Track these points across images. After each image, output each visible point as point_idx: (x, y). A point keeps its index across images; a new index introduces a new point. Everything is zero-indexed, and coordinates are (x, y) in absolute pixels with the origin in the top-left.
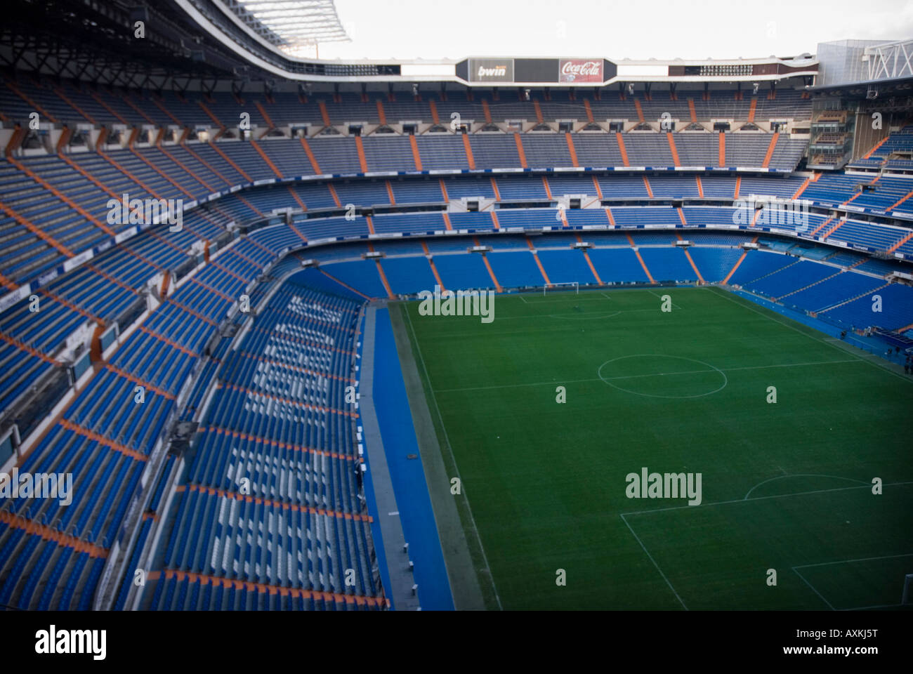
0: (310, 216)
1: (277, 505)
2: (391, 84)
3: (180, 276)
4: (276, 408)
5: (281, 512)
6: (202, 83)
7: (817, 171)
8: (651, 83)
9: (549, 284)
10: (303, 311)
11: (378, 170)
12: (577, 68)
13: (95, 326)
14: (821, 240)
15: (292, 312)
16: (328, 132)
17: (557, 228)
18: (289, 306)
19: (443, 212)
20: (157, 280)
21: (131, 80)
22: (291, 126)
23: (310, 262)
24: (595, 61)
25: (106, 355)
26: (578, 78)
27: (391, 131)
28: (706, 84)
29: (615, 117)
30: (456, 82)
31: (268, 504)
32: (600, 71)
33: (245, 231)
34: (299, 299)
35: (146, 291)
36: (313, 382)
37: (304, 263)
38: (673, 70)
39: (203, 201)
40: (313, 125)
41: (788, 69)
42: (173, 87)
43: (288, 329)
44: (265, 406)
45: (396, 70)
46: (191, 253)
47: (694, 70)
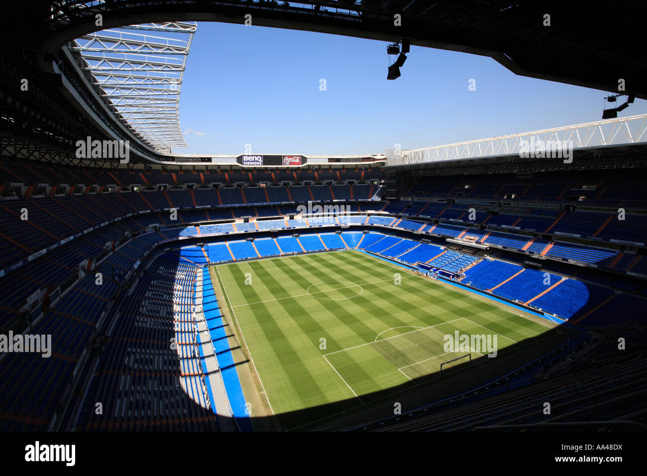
0: (168, 227)
1: (153, 375)
2: (207, 166)
3: (98, 260)
4: (152, 323)
5: (156, 378)
6: (111, 164)
7: (390, 200)
8: (321, 165)
9: (282, 253)
10: (165, 273)
11: (202, 205)
12: (290, 159)
13: (45, 290)
14: (394, 228)
15: (160, 274)
16: (177, 188)
17: (284, 228)
18: (158, 271)
19: (233, 223)
20: (85, 263)
21: (71, 162)
22: (158, 185)
23: (168, 249)
24: (298, 156)
25: (52, 305)
26: (291, 163)
27: (208, 187)
28: (344, 165)
29: (307, 180)
30: (237, 165)
31: (148, 375)
32: (300, 161)
33: (134, 236)
34: (163, 268)
35: (79, 268)
36: (169, 308)
37: (166, 250)
38: (330, 160)
39: (112, 221)
40: (169, 185)
41: (375, 160)
42: (95, 165)
43: (158, 283)
44: (146, 323)
45: (209, 160)
46: (105, 247)
47: (338, 160)
